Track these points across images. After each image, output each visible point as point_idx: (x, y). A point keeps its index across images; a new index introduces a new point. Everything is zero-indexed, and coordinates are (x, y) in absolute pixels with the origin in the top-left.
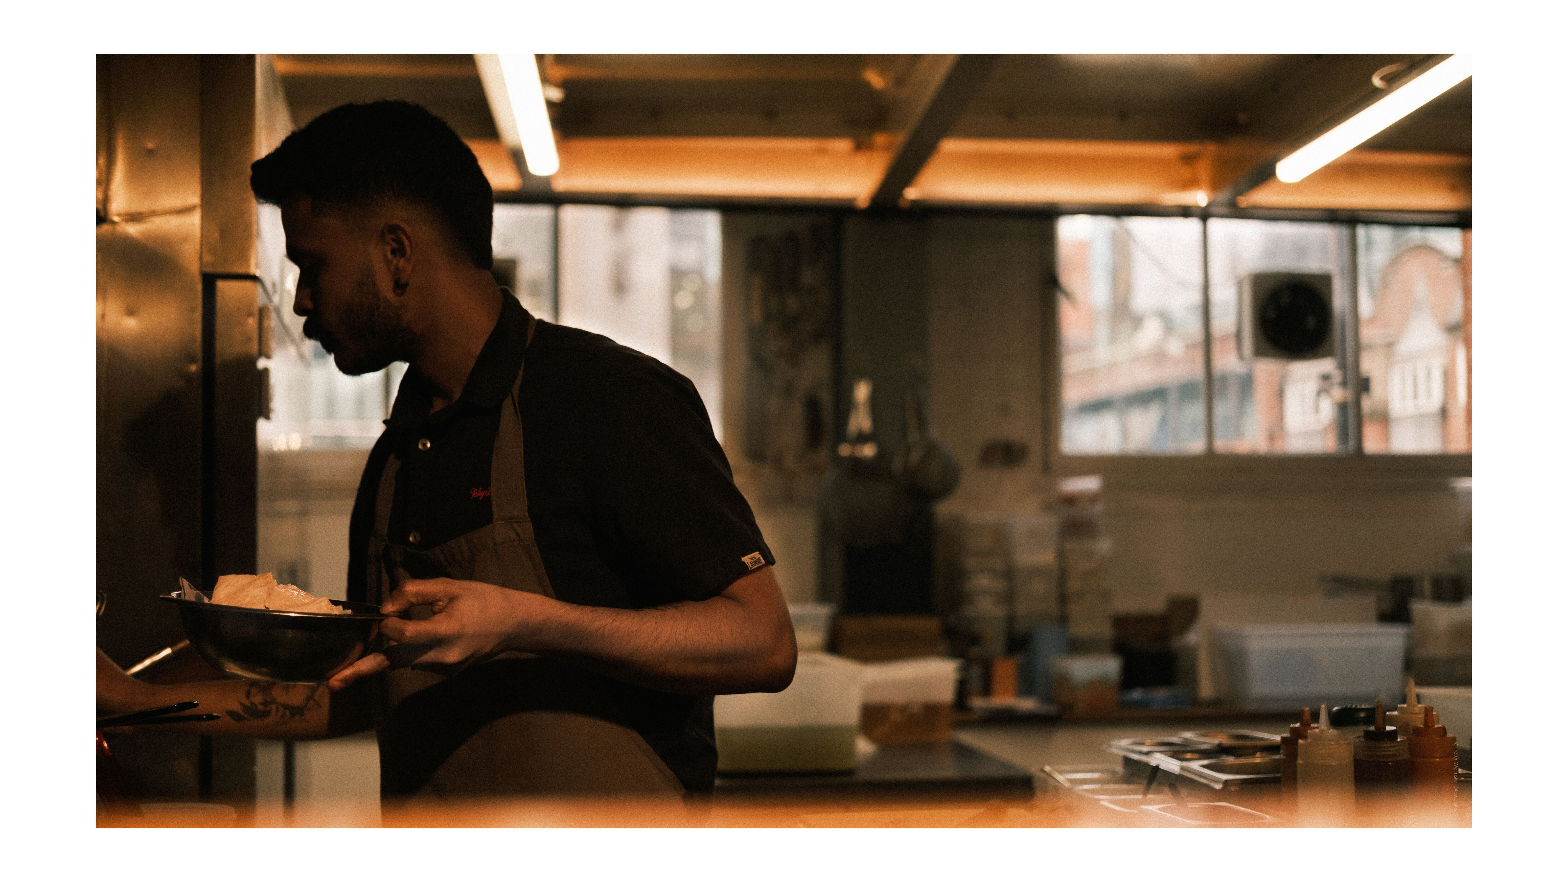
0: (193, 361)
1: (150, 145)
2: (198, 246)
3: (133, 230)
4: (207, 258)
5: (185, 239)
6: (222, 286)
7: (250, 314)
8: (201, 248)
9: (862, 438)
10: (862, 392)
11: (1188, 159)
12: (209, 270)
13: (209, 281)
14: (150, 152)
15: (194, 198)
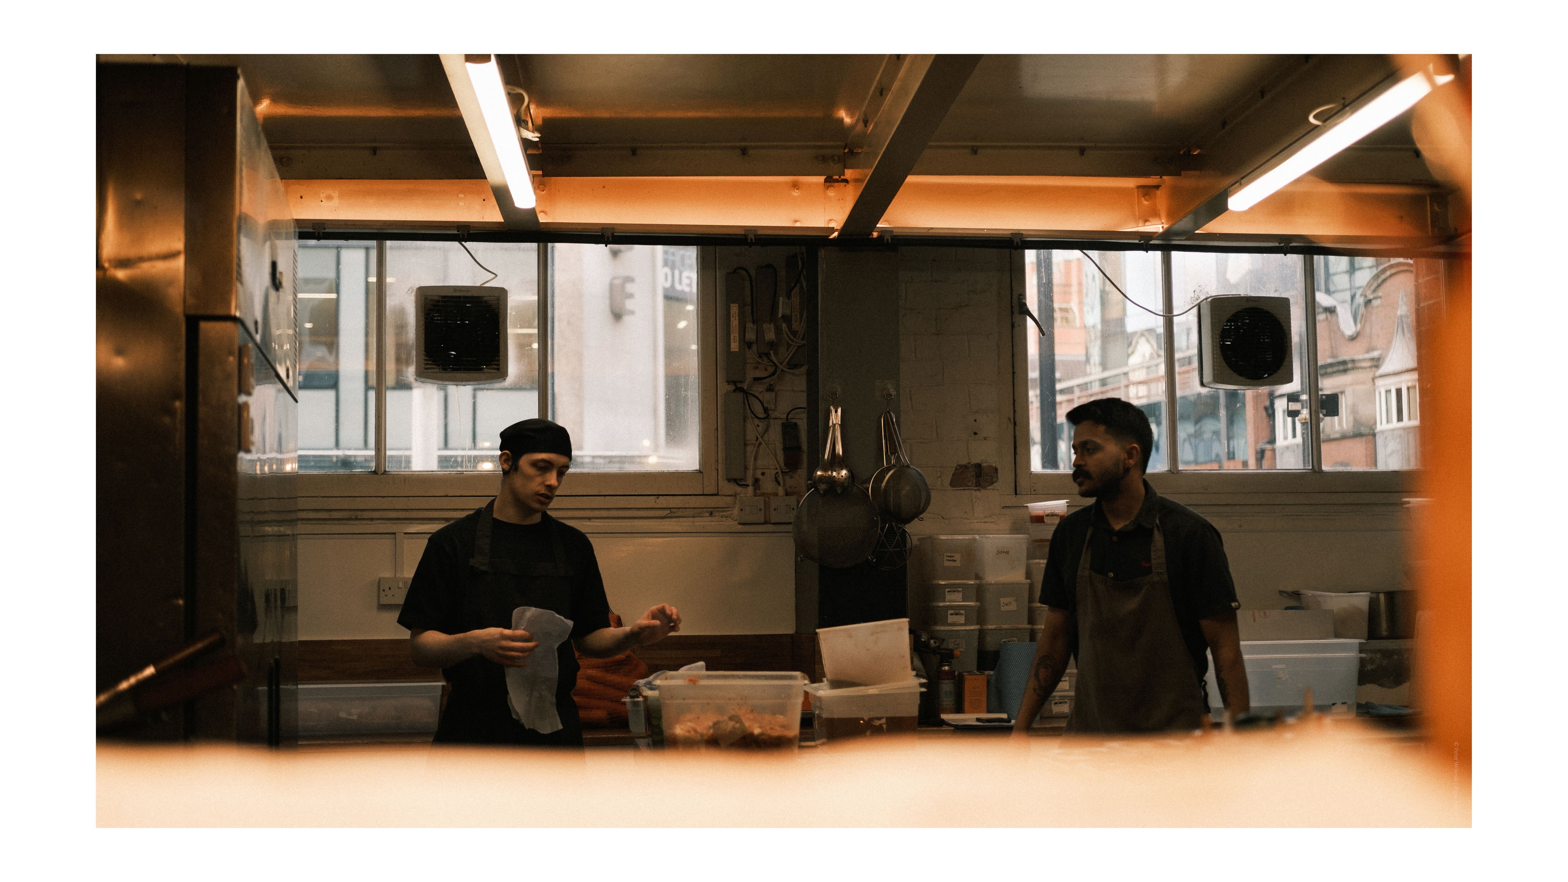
0: (177, 397)
1: (138, 196)
2: (182, 291)
3: (121, 274)
4: (191, 301)
5: (171, 283)
6: (204, 326)
7: (231, 353)
8: (185, 292)
9: (836, 462)
10: (836, 417)
11: (1147, 191)
12: (192, 312)
13: (193, 322)
14: (138, 203)
15: (179, 244)
